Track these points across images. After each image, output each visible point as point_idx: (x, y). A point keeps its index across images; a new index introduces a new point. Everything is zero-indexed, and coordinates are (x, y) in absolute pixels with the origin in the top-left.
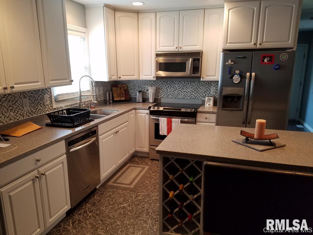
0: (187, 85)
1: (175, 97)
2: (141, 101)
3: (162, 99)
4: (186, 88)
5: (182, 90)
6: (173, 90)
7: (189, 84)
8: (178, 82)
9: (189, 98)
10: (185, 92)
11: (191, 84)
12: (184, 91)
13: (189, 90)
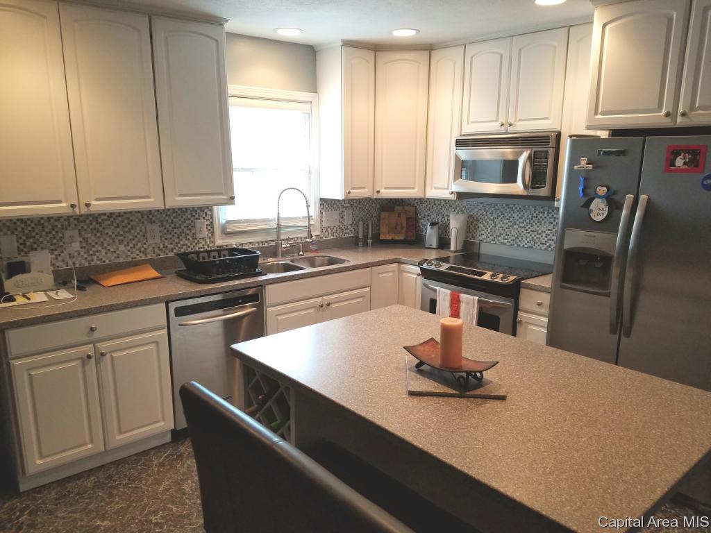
0: (541, 215)
1: (512, 242)
2: (434, 246)
3: (482, 245)
4: (536, 222)
5: (527, 228)
6: (507, 226)
7: (546, 212)
8: (520, 206)
9: (543, 248)
10: (535, 233)
11: (549, 213)
12: (531, 228)
13: (544, 229)
